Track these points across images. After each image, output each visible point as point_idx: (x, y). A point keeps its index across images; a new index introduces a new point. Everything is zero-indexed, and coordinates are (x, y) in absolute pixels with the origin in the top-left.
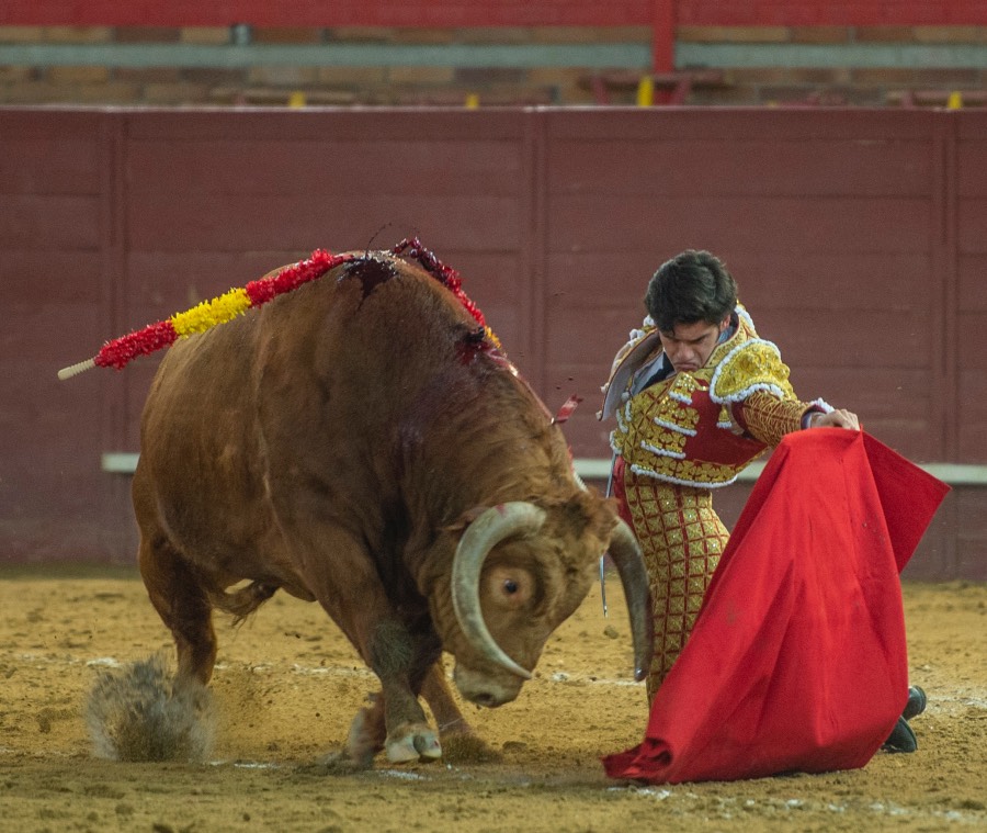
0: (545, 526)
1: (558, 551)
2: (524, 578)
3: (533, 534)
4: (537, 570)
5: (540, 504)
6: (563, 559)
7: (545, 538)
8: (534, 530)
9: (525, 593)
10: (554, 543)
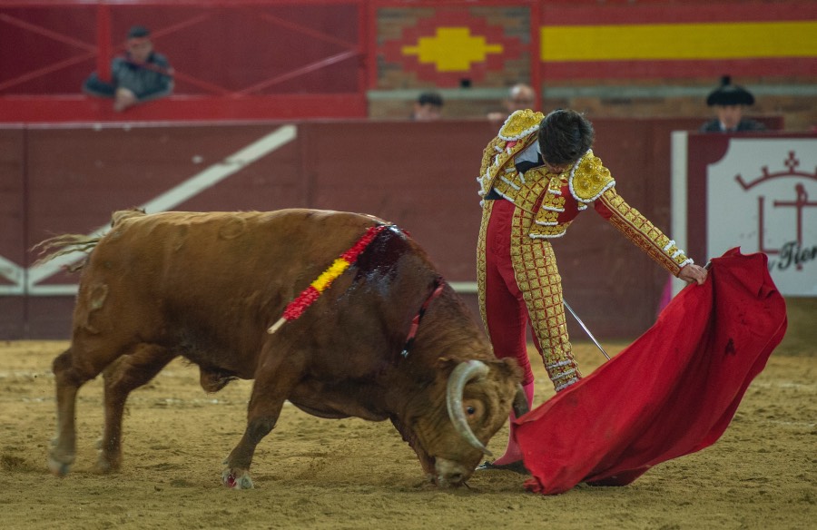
0: (490, 374)
1: (496, 388)
2: (479, 405)
3: (483, 379)
4: (485, 398)
5: (486, 363)
6: (499, 394)
7: (490, 380)
8: (483, 376)
9: (480, 412)
10: (495, 383)
